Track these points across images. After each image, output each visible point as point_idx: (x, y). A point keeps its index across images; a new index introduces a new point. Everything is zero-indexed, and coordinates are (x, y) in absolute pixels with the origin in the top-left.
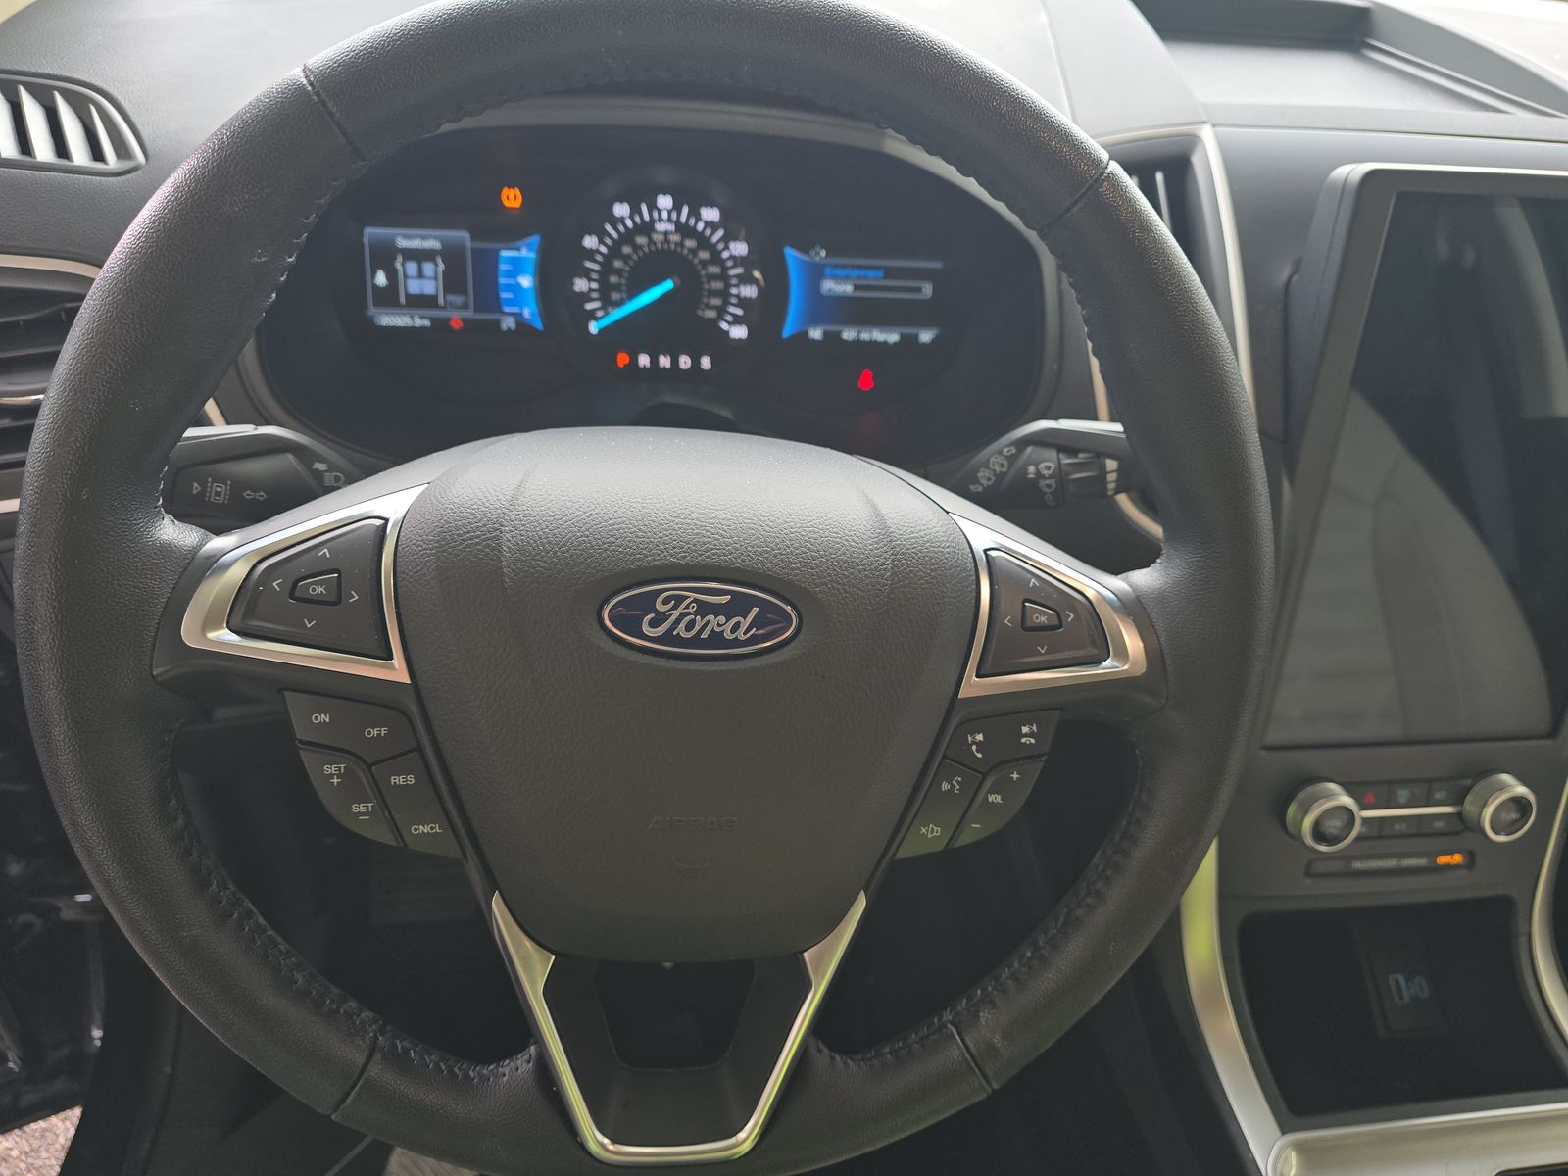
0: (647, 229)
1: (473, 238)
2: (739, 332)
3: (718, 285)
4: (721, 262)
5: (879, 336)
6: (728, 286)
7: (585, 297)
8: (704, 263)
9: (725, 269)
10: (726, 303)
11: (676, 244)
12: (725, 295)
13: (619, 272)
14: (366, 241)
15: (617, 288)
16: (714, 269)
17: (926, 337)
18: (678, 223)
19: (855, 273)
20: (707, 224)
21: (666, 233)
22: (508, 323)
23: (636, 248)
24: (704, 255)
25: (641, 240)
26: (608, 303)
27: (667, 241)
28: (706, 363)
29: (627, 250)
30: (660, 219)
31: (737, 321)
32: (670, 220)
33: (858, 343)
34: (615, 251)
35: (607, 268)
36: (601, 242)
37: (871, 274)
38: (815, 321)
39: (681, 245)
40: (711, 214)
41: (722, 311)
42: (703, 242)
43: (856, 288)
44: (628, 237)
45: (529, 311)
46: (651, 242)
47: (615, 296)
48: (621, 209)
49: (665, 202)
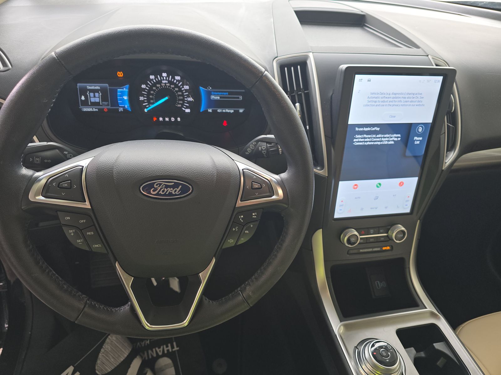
0: (160, 82)
1: (109, 86)
2: (188, 111)
3: (181, 98)
4: (181, 91)
5: (228, 111)
6: (184, 98)
7: (143, 102)
8: (177, 92)
9: (183, 93)
10: (184, 102)
11: (168, 86)
12: (183, 100)
13: (152, 94)
14: (78, 87)
15: (152, 99)
16: (180, 93)
17: (241, 111)
18: (168, 81)
19: (220, 93)
20: (177, 81)
21: (165, 83)
22: (121, 109)
23: (157, 88)
24: (177, 89)
25: (158, 85)
26: (150, 103)
27: (166, 85)
28: (179, 119)
29: (154, 88)
30: (164, 80)
31: (187, 108)
32: (166, 80)
33: (222, 113)
34: (151, 88)
35: (149, 94)
36: (147, 86)
37: (225, 94)
38: (210, 107)
39: (170, 86)
40: (178, 78)
41: (183, 105)
42: (176, 86)
43: (221, 98)
44: (154, 85)
45: (127, 106)
46: (161, 86)
47: (152, 101)
48: (152, 77)
49: (164, 75)
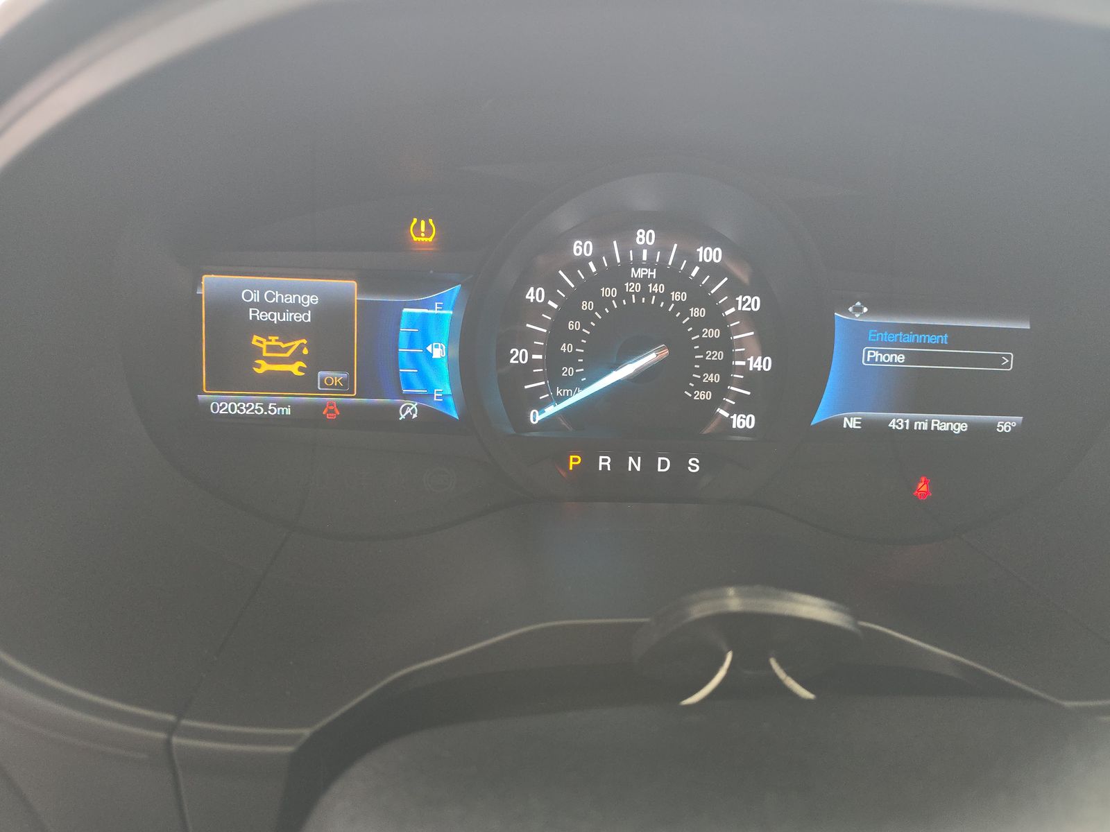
0: (617, 275)
1: (362, 290)
2: (744, 422)
3: (719, 355)
4: (722, 323)
5: (940, 423)
6: (730, 356)
7: (526, 372)
8: (698, 324)
9: (727, 333)
10: (726, 380)
12: (725, 368)
13: (574, 337)
14: (202, 291)
15: (571, 360)
16: (715, 333)
17: (1006, 424)
18: (662, 268)
19: (910, 338)
20: (707, 268)
21: (645, 281)
22: (410, 409)
23: (602, 303)
24: (697, 312)
25: (608, 292)
26: (556, 381)
27: (645, 292)
28: (694, 465)
29: (586, 306)
30: (638, 264)
31: (742, 406)
32: (650, 264)
33: (911, 433)
34: (570, 309)
35: (558, 333)
36: (551, 295)
37: (932, 339)
38: (852, 406)
39: (666, 297)
40: (711, 254)
41: (720, 391)
42: (699, 296)
43: (911, 358)
44: (589, 288)
45: (443, 389)
46: (623, 294)
47: (568, 371)
48: (582, 248)
49: (645, 237)
